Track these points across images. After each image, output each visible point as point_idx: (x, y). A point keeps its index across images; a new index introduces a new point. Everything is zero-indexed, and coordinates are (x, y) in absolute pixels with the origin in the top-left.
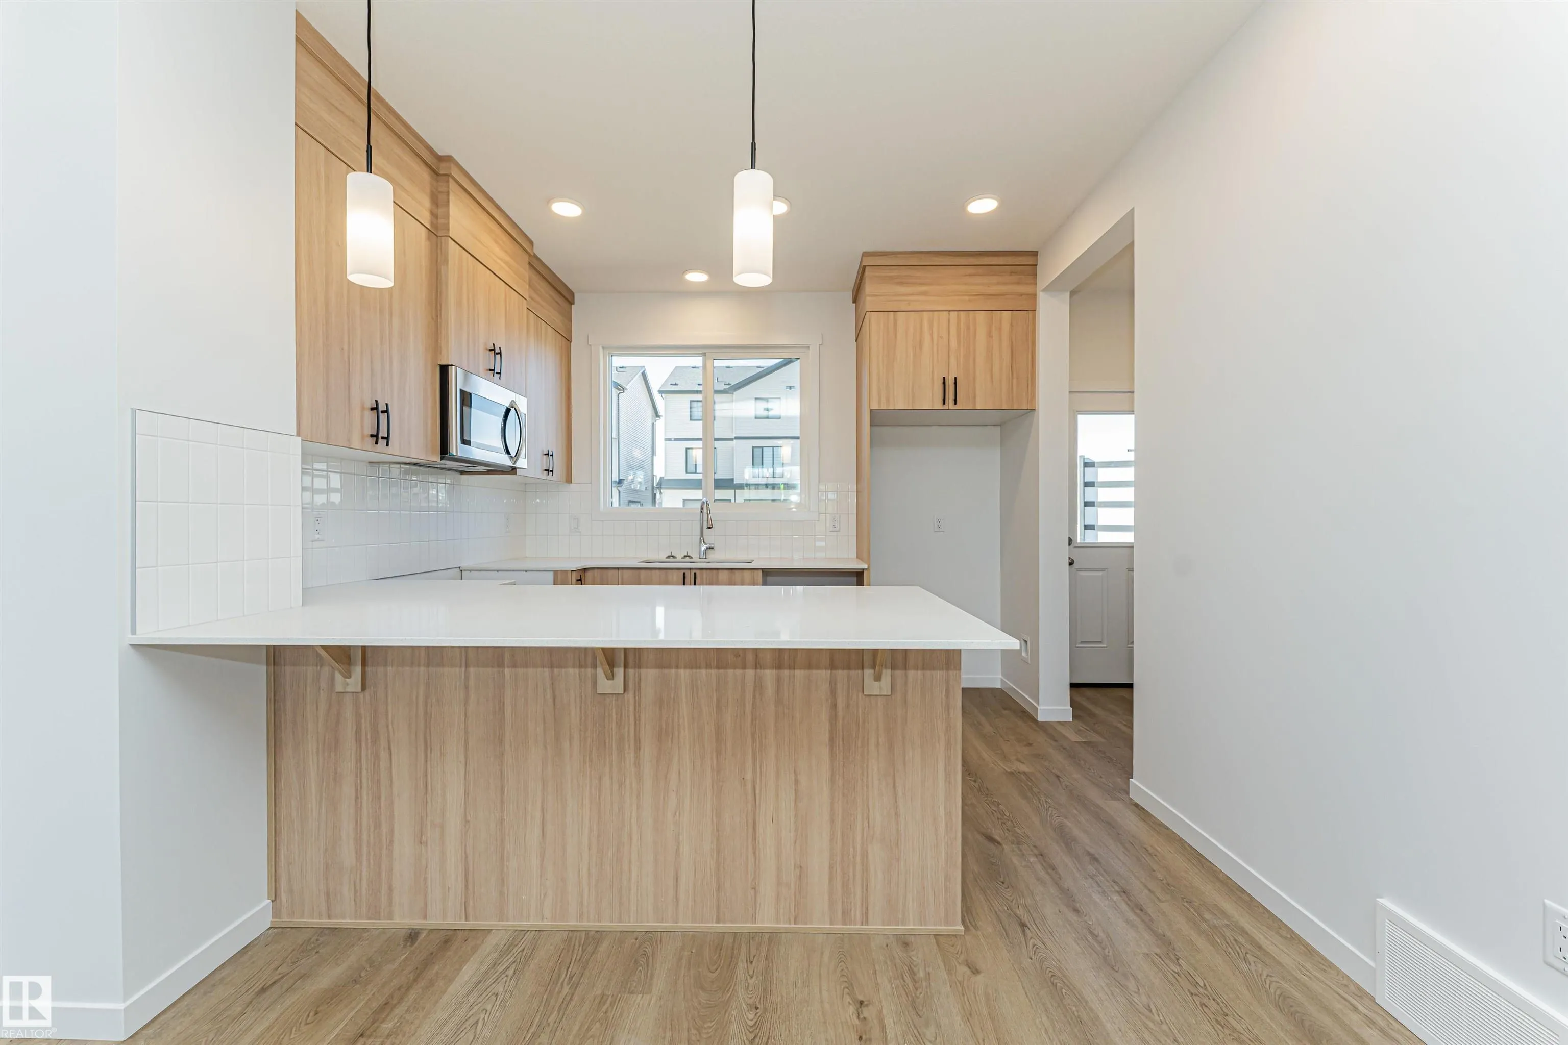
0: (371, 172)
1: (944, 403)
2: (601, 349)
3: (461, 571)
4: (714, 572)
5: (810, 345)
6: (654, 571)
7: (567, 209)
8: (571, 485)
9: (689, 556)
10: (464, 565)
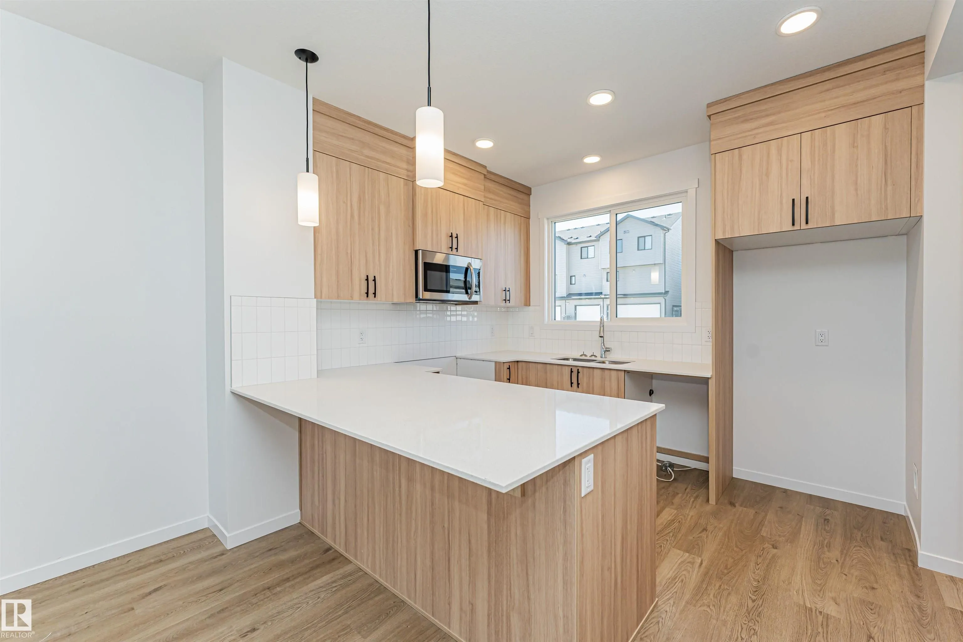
0: (308, 172)
1: (793, 224)
2: (546, 221)
3: (457, 358)
4: (591, 370)
5: (687, 189)
6: (554, 366)
7: (485, 144)
8: (530, 307)
9: (595, 356)
10: (459, 355)
